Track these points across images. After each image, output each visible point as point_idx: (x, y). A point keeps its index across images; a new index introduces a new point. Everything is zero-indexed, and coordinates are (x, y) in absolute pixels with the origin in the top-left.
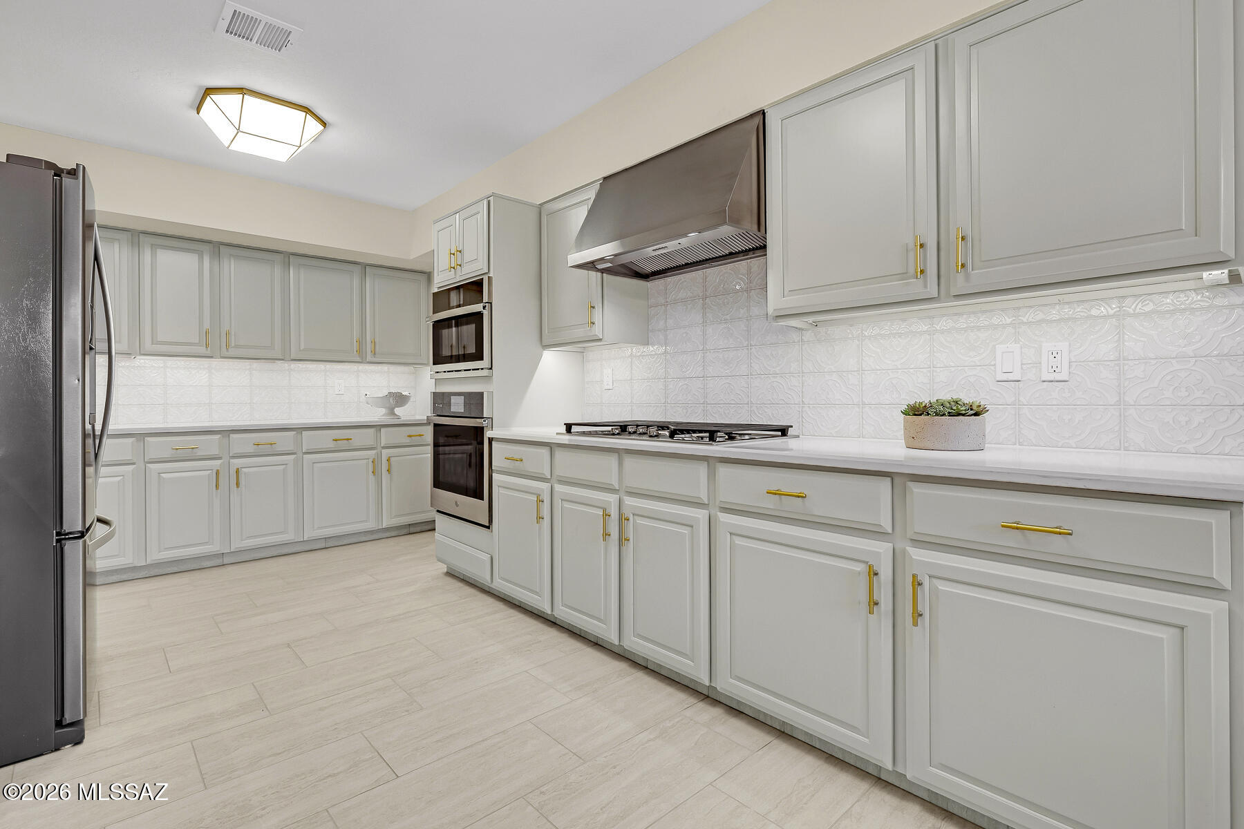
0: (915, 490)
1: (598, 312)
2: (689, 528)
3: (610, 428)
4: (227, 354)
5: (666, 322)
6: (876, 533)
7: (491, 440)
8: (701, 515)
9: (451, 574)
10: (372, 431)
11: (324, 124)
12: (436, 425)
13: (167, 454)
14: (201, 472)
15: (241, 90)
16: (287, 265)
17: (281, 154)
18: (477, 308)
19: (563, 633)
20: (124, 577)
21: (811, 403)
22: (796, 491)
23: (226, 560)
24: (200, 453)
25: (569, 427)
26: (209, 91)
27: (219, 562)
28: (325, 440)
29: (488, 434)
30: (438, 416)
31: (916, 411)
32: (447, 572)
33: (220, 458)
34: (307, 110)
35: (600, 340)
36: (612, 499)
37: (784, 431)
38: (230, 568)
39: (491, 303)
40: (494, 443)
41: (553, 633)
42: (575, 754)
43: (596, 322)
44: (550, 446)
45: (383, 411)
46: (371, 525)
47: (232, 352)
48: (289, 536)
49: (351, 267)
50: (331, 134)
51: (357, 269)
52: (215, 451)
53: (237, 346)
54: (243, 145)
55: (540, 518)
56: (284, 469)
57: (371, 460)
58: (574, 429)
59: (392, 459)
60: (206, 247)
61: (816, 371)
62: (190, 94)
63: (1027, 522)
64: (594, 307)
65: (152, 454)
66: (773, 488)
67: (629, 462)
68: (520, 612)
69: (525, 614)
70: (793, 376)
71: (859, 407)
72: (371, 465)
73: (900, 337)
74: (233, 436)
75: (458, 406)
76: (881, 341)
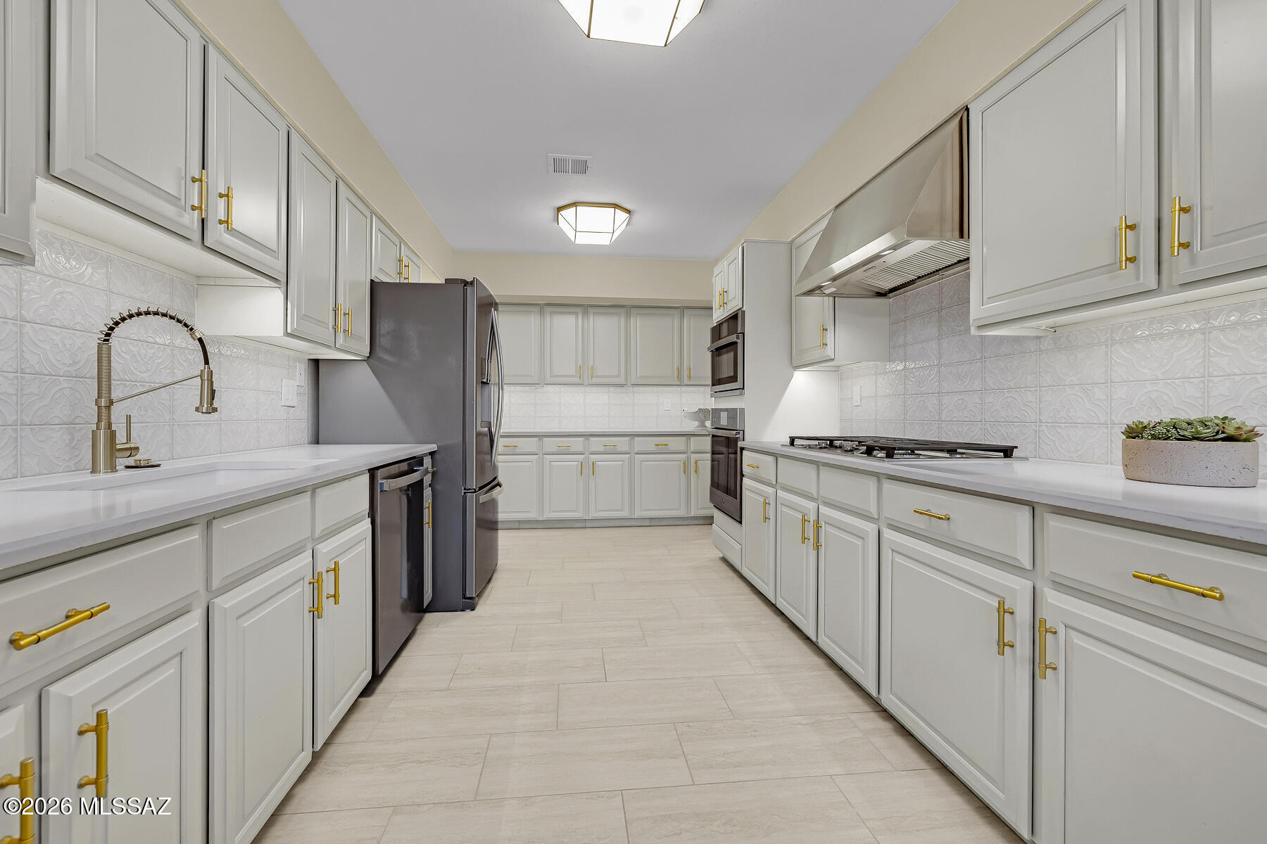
0: (1051, 523)
1: (830, 334)
2: (862, 540)
3: (816, 442)
4: (591, 382)
5: (905, 337)
6: (1015, 568)
7: (742, 449)
8: (871, 528)
9: (725, 560)
10: (684, 439)
11: (628, 212)
12: (713, 436)
13: (555, 449)
14: (572, 462)
15: (575, 204)
16: (628, 315)
17: (605, 240)
18: (733, 338)
19: (785, 622)
20: (532, 526)
21: (1050, 421)
22: (942, 513)
23: (588, 524)
24: (572, 450)
25: (792, 440)
26: (559, 209)
27: (583, 525)
28: (650, 444)
29: (740, 444)
30: (716, 428)
31: (1133, 433)
32: (723, 558)
33: (583, 454)
34: (616, 206)
35: (832, 360)
36: (811, 505)
37: (1007, 452)
38: (589, 530)
39: (744, 334)
40: (744, 451)
41: (777, 621)
42: (731, 711)
43: (828, 344)
44: (776, 456)
45: (697, 423)
46: (681, 513)
47: (595, 380)
48: (625, 514)
49: (671, 311)
50: (637, 218)
51: (677, 312)
52: (580, 449)
53: (598, 377)
54: (582, 239)
55: (766, 518)
56: (622, 464)
57: (682, 462)
58: (797, 442)
59: (699, 463)
60: (579, 310)
61: (1056, 384)
62: (549, 214)
63: (1175, 577)
64: (826, 330)
65: (546, 450)
66: (923, 508)
67: (826, 474)
68: (760, 598)
69: (763, 601)
70: (1030, 391)
71: (1107, 428)
72: (682, 465)
73: (1153, 340)
74: (592, 439)
75: (724, 422)
76: (1136, 345)
